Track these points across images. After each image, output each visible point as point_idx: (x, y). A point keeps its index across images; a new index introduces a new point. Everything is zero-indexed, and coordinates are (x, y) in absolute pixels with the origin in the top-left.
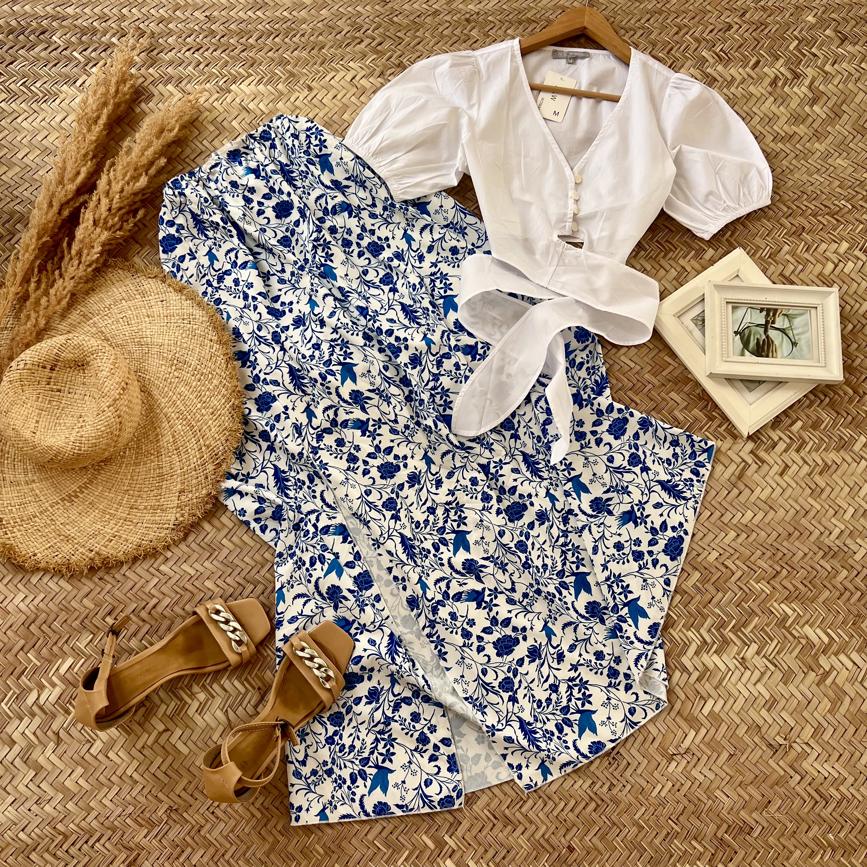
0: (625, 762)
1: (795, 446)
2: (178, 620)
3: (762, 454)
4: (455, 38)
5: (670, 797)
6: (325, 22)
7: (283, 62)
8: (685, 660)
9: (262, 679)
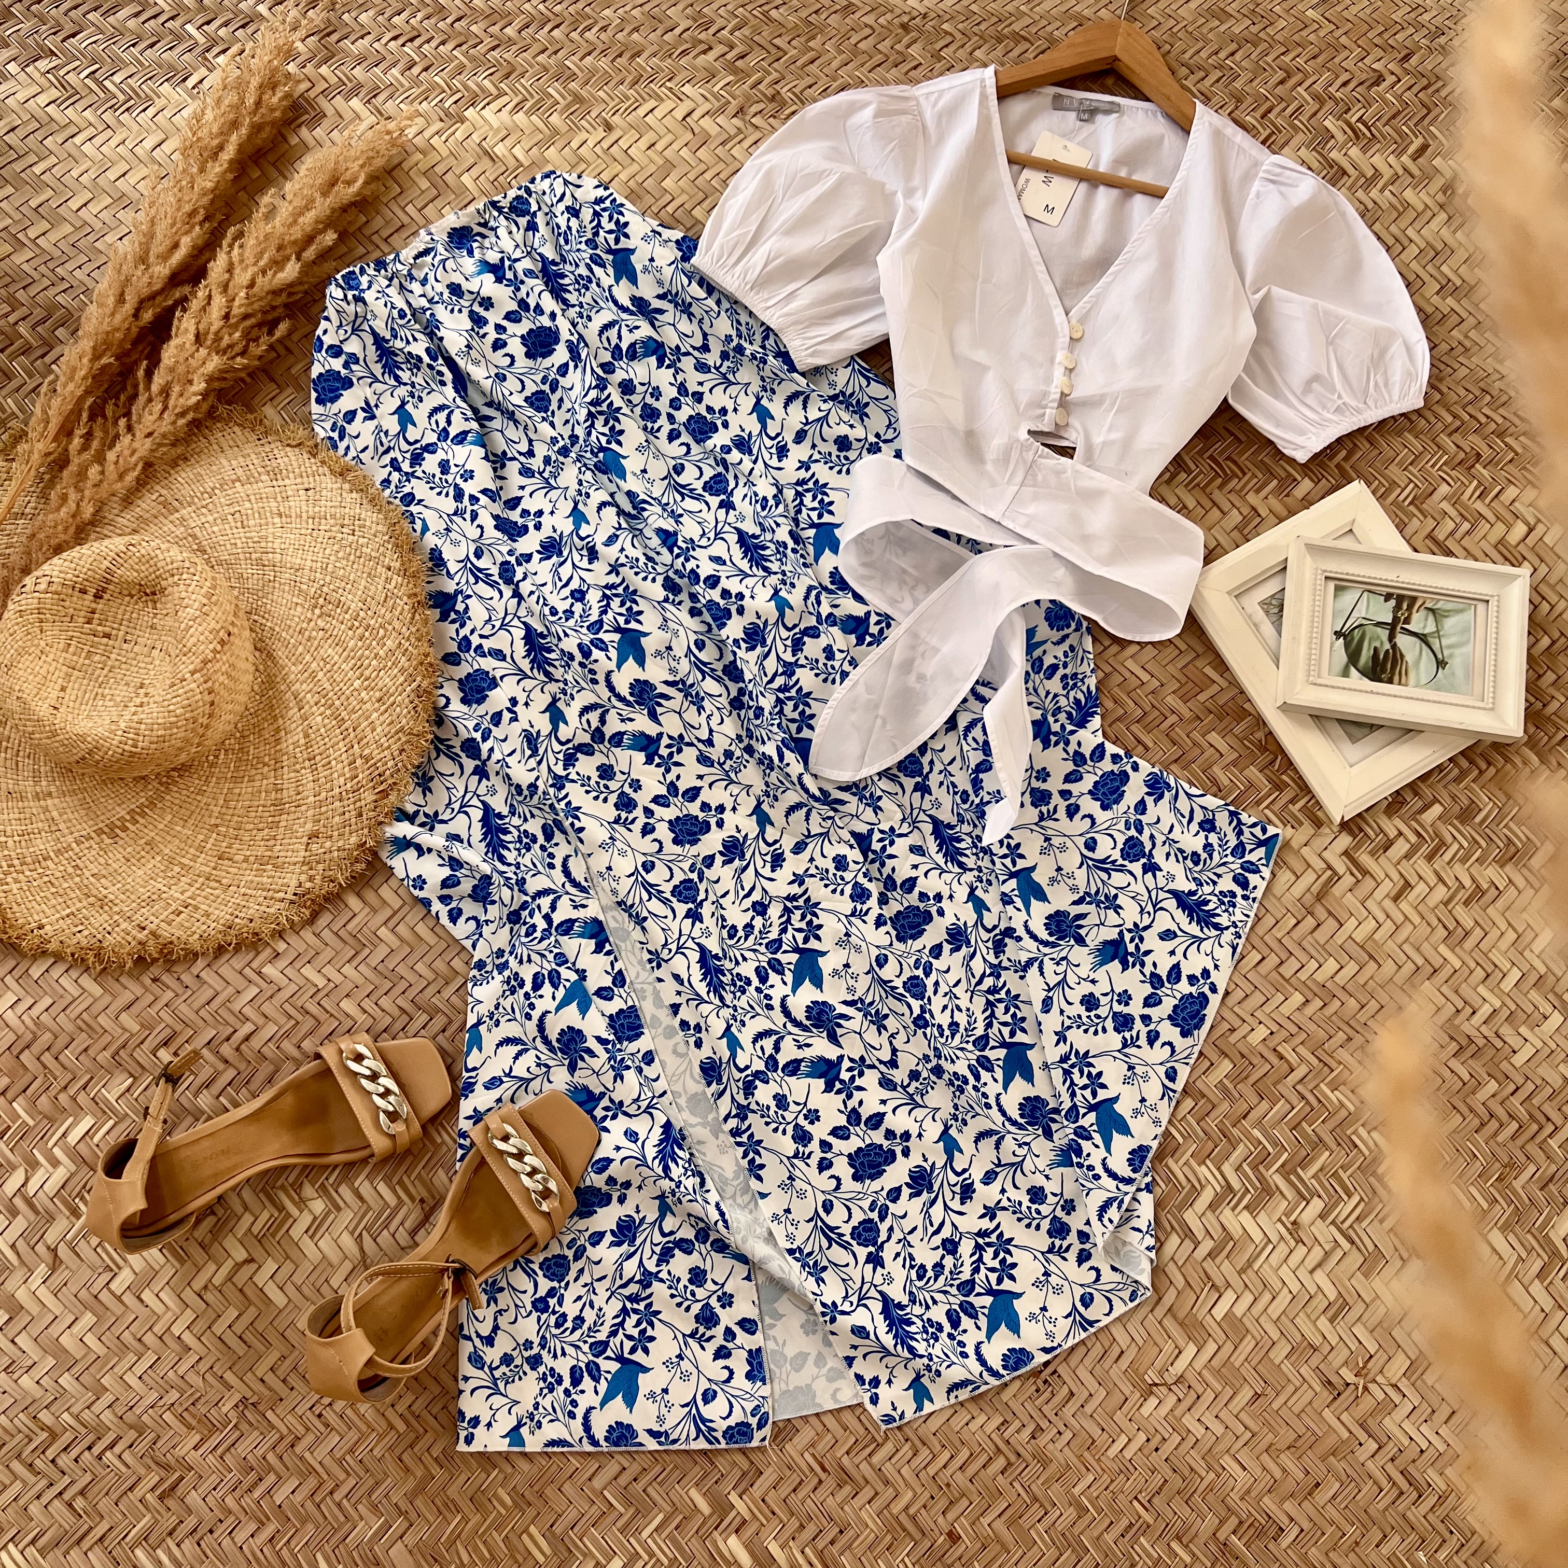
0: (1065, 1391)
1: (1424, 850)
2: (288, 1066)
3: (1365, 859)
4: (878, 58)
5: (1139, 1460)
7: (563, 75)
8: (1190, 1216)
9: (429, 1186)
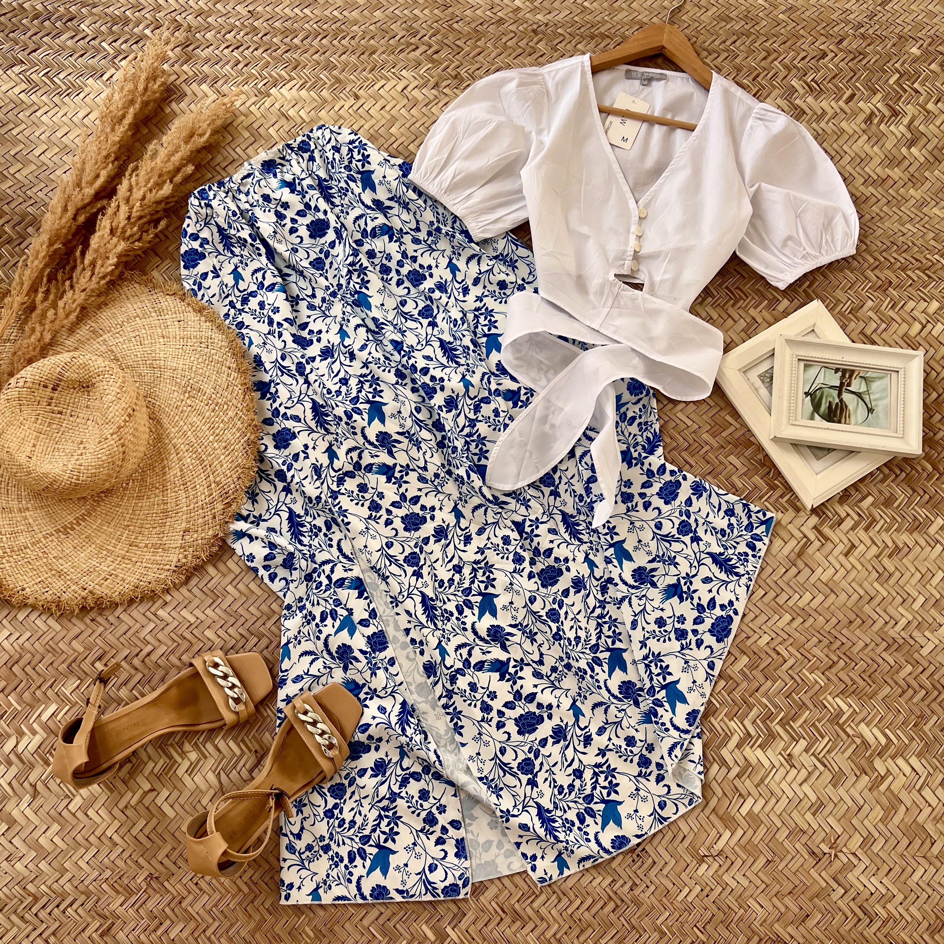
0: (650, 861)
1: (863, 524)
2: (173, 671)
3: (827, 531)
4: (519, 51)
5: (697, 902)
6: (379, 24)
7: (329, 67)
8: (725, 752)
9: (260, 742)
